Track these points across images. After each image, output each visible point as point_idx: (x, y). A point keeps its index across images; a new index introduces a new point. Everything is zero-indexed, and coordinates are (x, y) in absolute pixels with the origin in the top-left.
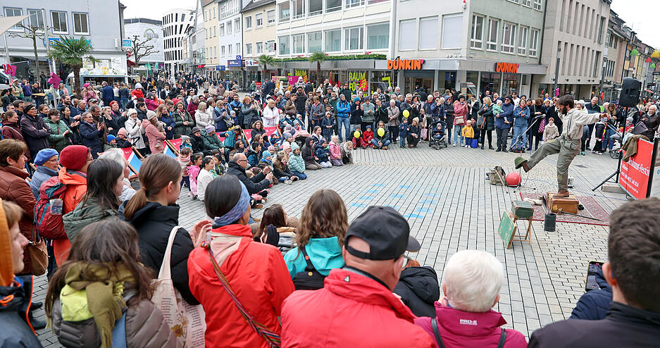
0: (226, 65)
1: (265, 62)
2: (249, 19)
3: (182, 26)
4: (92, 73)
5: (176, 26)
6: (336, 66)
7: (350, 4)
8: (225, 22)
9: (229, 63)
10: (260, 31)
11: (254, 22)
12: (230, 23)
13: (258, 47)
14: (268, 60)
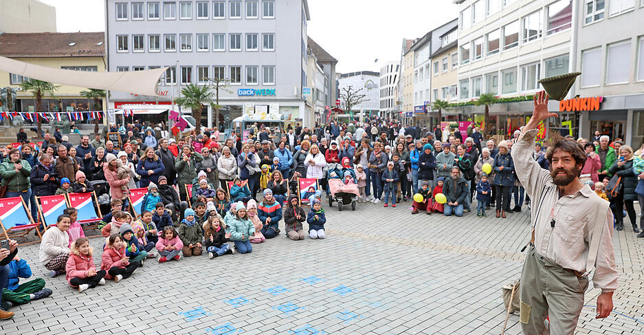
0: (413, 111)
1: (439, 107)
2: (436, 64)
3: (396, 75)
4: (252, 118)
5: (391, 76)
6: (508, 110)
7: (528, 37)
8: (418, 69)
9: (416, 109)
10: (445, 75)
11: (440, 66)
12: (422, 70)
13: (444, 92)
14: (442, 105)
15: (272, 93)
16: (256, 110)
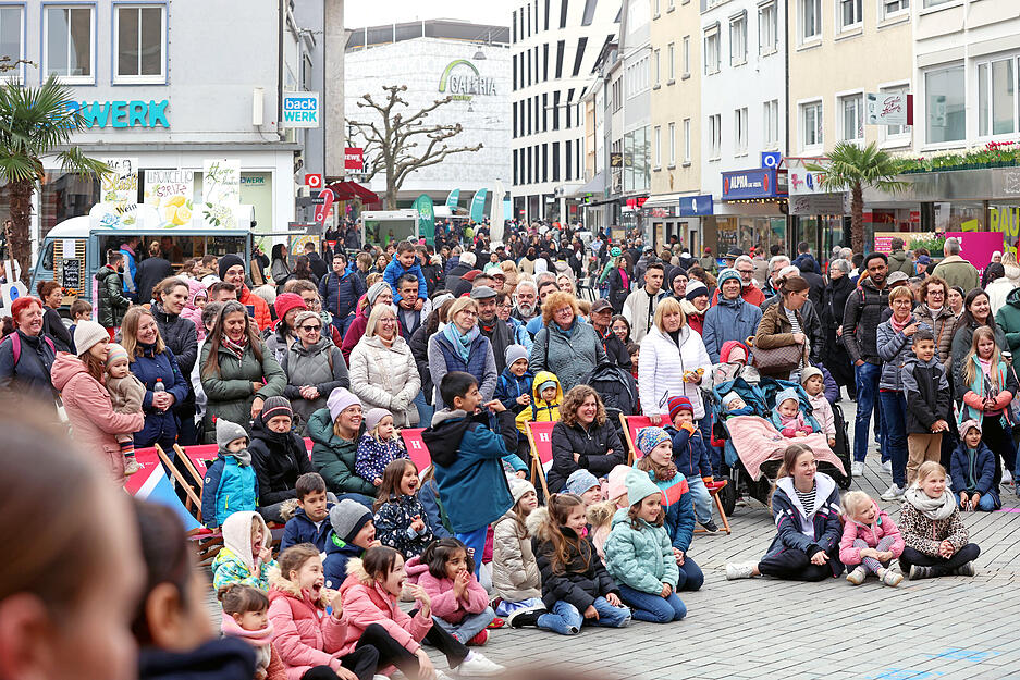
0: (718, 194)
1: (856, 176)
3: (583, 42)
4: (128, 222)
5: (561, 44)
8: (724, 16)
9: (726, 185)
10: (850, 46)
11: (829, 11)
12: (740, 21)
13: (849, 115)
14: (865, 166)
15: (156, 117)
16: (148, 187)
